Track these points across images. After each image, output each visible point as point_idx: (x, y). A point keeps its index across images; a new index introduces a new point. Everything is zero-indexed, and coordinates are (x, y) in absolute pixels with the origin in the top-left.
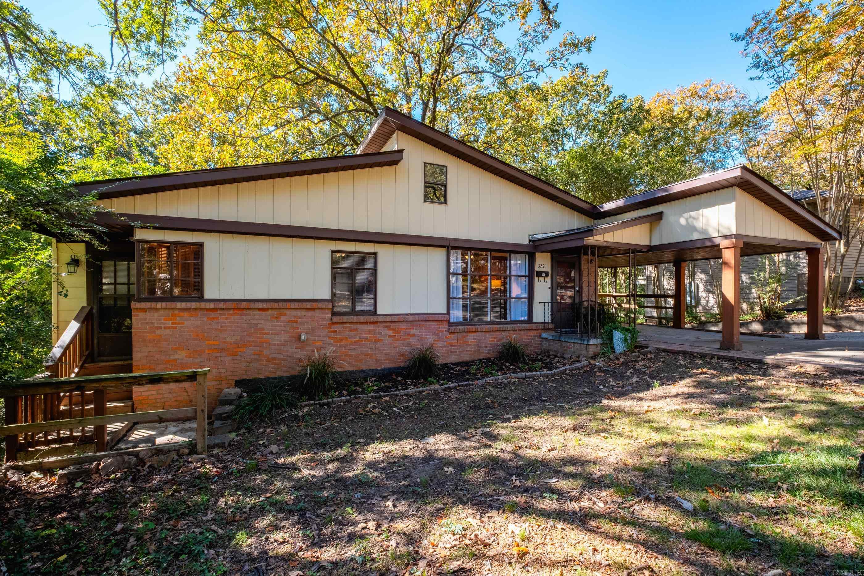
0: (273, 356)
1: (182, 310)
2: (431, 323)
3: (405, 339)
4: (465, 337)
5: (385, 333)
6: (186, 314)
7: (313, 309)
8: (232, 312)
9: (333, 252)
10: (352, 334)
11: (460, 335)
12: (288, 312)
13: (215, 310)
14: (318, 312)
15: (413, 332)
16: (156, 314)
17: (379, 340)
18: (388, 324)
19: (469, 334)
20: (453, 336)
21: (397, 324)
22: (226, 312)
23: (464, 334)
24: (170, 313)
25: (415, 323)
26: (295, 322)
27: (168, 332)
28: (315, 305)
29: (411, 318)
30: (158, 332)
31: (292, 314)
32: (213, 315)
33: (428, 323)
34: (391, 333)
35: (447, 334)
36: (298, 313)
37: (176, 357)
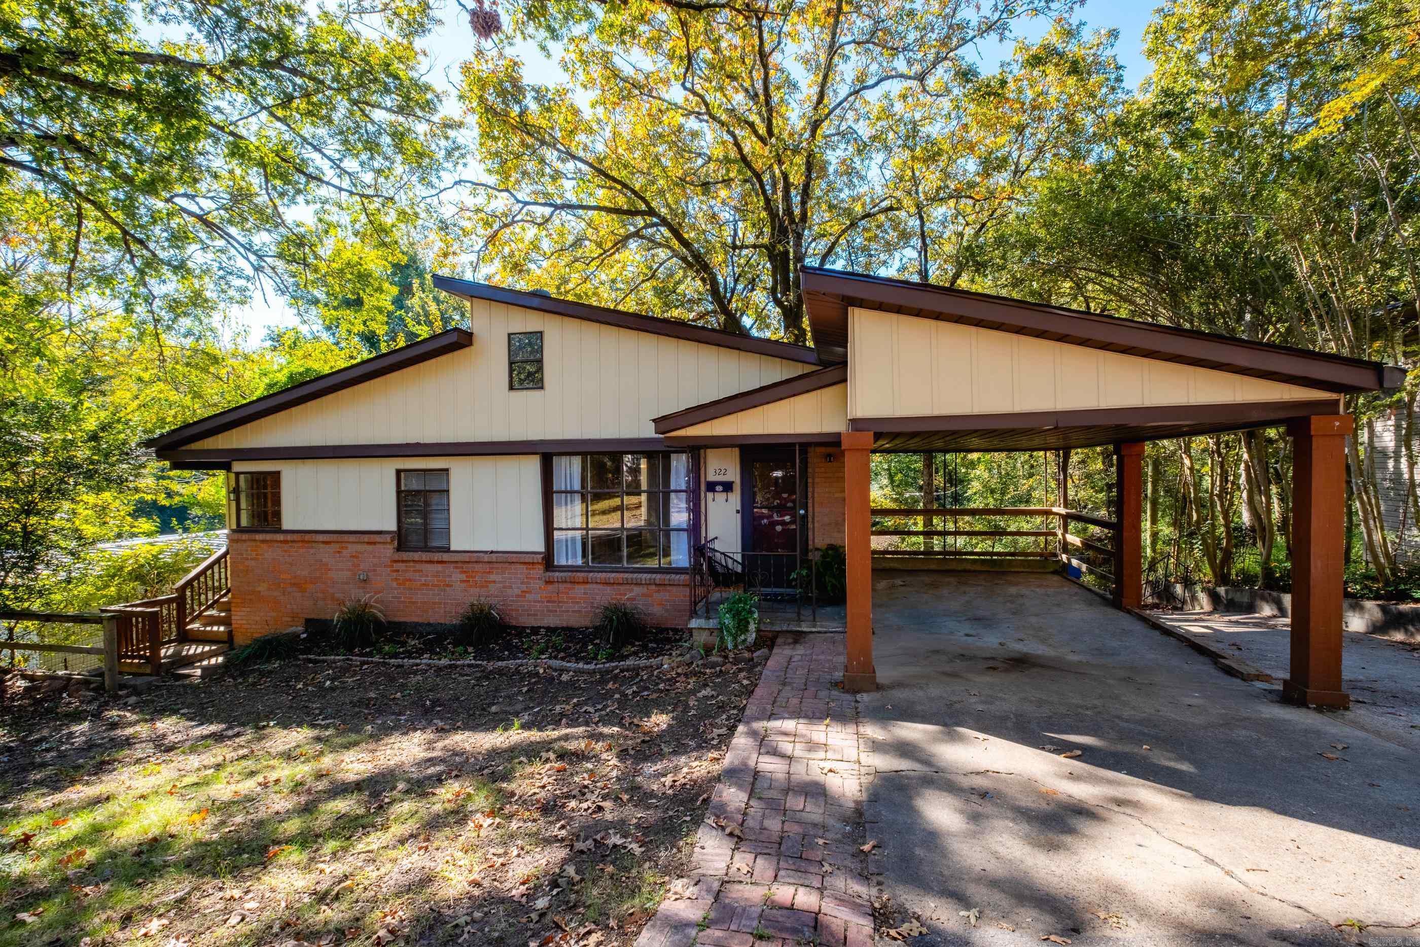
0: (337, 595)
1: (263, 541)
2: (518, 566)
3: (482, 587)
4: (570, 589)
5: (457, 577)
6: (264, 546)
7: (374, 543)
8: (300, 544)
9: (398, 472)
10: (417, 576)
11: (562, 587)
12: (349, 546)
13: (286, 542)
14: (378, 546)
15: (492, 577)
16: (245, 545)
17: (448, 586)
18: (459, 565)
19: (577, 586)
20: (550, 587)
21: (470, 565)
22: (296, 545)
23: (569, 585)
24: (254, 544)
25: (496, 565)
26: (356, 557)
27: (253, 563)
28: (377, 538)
29: (486, 558)
30: (247, 563)
31: (353, 549)
32: (286, 547)
33: (513, 566)
34: (463, 577)
35: (541, 583)
36: (359, 547)
37: (259, 589)
